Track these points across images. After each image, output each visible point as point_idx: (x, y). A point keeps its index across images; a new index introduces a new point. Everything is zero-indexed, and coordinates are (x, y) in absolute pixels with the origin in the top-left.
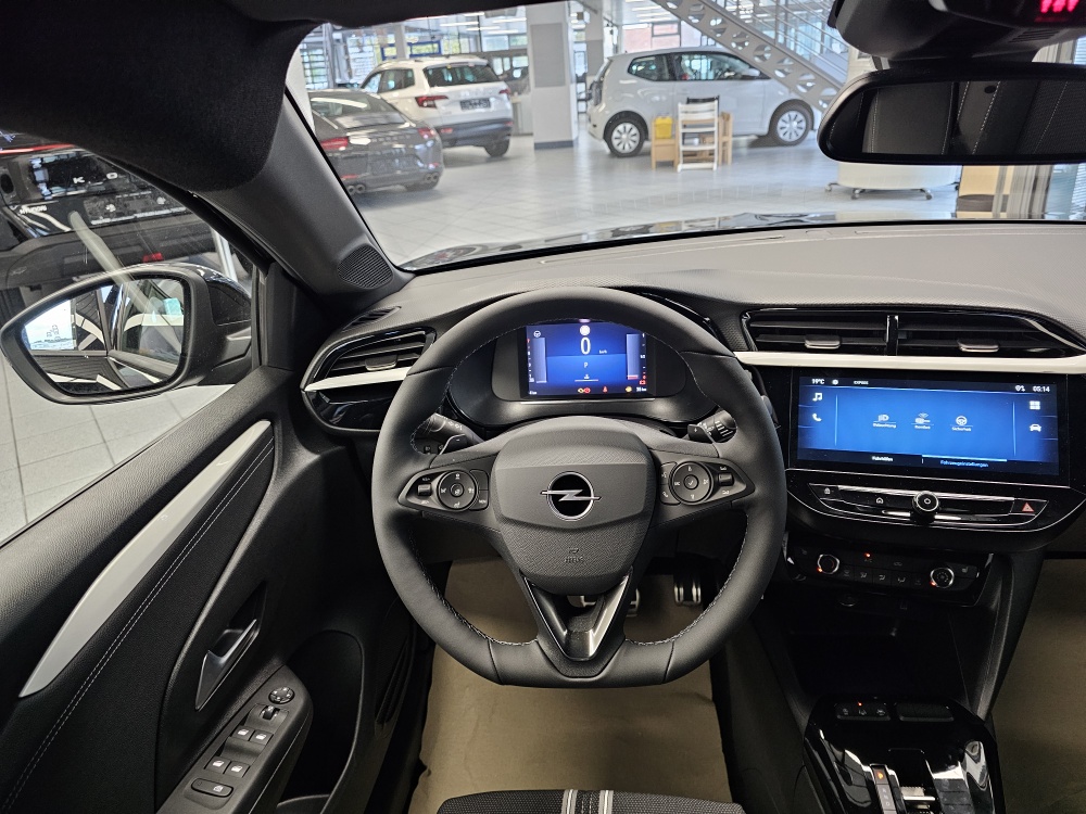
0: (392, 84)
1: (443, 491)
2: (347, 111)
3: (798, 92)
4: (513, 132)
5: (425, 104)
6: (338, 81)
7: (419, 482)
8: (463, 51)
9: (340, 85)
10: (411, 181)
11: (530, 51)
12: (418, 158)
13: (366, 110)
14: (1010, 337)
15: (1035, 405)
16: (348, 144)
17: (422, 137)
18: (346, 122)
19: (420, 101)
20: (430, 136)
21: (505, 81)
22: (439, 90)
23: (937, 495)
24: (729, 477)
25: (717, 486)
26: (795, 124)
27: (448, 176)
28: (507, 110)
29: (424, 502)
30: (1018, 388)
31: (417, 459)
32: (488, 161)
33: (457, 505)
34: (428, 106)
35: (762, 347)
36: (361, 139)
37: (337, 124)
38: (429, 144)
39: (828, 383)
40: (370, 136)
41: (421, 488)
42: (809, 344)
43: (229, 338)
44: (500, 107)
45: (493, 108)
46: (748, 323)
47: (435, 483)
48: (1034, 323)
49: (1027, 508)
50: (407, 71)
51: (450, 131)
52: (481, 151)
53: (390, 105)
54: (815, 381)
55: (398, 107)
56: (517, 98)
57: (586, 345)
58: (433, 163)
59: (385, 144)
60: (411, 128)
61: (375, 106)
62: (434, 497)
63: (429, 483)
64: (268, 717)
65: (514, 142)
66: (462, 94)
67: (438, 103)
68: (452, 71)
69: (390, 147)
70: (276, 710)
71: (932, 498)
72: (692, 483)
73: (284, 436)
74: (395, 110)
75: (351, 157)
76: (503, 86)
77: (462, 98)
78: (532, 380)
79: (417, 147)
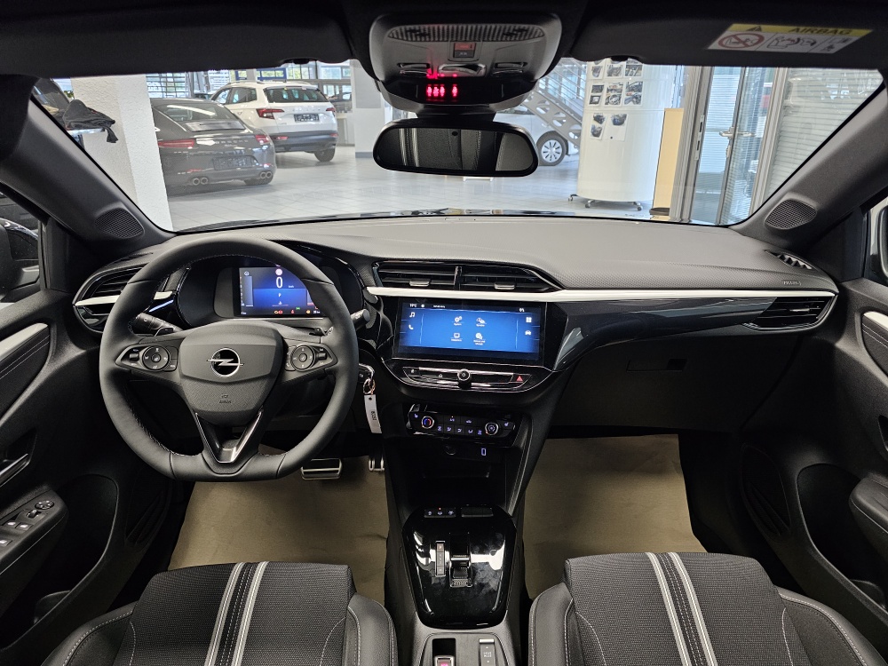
0: (236, 97)
1: (147, 358)
2: (197, 117)
3: (553, 125)
4: (337, 143)
5: (265, 115)
6: (196, 91)
7: (131, 351)
8: (304, 78)
9: (197, 96)
10: (249, 176)
11: (352, 82)
12: (255, 159)
13: (214, 117)
14: (522, 281)
15: (529, 320)
16: (195, 144)
17: (259, 142)
18: (195, 126)
19: (261, 112)
20: (265, 141)
21: (332, 102)
22: (275, 105)
23: (469, 372)
24: (324, 354)
25: (316, 360)
26: (554, 149)
27: (280, 174)
28: (333, 124)
29: (133, 364)
30: (521, 310)
31: (131, 337)
32: (317, 165)
33: (155, 367)
34: (267, 117)
35: (386, 285)
36: (207, 141)
37: (187, 127)
38: (265, 148)
39: (419, 306)
40: (215, 138)
41: (131, 356)
42: (412, 284)
43: (24, 270)
44: (328, 121)
45: (321, 122)
46: (378, 270)
47: (141, 353)
48: (534, 273)
49: (520, 379)
50: (250, 89)
51: (285, 139)
52: (312, 156)
53: (234, 115)
54: (412, 305)
55: (240, 117)
56: (343, 115)
57: (279, 282)
58: (268, 163)
59: (226, 145)
60: (249, 134)
61: (223, 114)
62: (140, 362)
63: (137, 353)
64: (32, 516)
65: (339, 151)
66: (296, 109)
67: (275, 114)
68: (289, 92)
69: (232, 149)
70: (37, 513)
71: (466, 373)
72: (303, 358)
73: (58, 335)
74: (237, 118)
75: (197, 155)
76: (330, 105)
77: (296, 112)
78: (243, 305)
79: (254, 150)
